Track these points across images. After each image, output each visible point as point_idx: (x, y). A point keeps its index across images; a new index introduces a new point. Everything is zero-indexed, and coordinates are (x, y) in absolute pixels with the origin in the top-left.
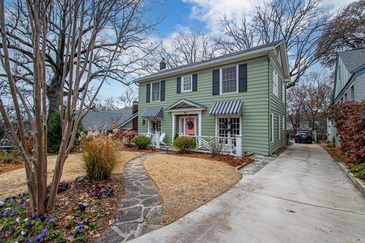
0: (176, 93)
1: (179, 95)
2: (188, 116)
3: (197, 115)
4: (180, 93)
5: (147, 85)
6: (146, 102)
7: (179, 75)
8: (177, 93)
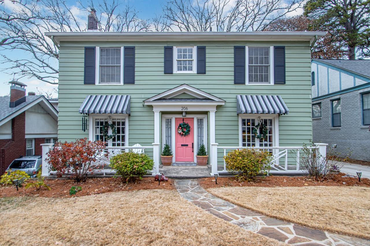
0: (162, 73)
1: (168, 77)
2: (184, 114)
3: (206, 113)
4: (172, 73)
5: (86, 49)
6: (83, 82)
7: (167, 42)
8: (166, 73)
